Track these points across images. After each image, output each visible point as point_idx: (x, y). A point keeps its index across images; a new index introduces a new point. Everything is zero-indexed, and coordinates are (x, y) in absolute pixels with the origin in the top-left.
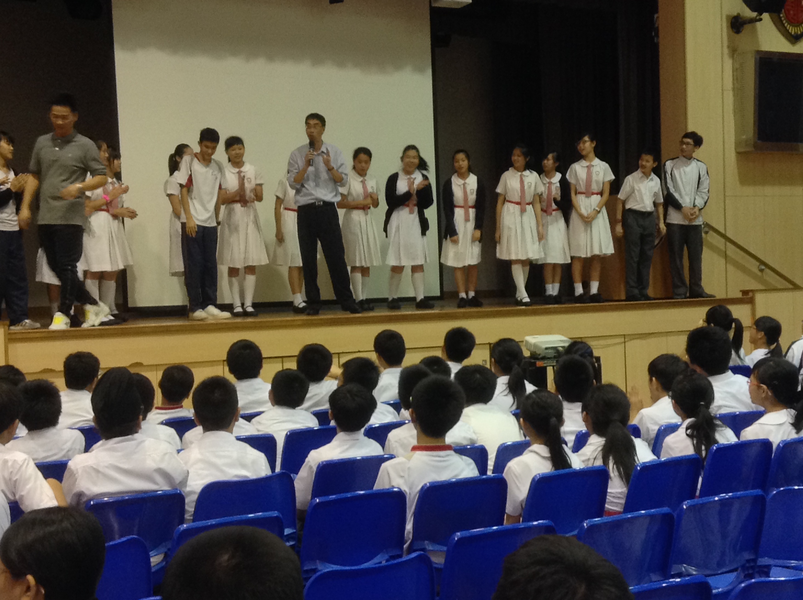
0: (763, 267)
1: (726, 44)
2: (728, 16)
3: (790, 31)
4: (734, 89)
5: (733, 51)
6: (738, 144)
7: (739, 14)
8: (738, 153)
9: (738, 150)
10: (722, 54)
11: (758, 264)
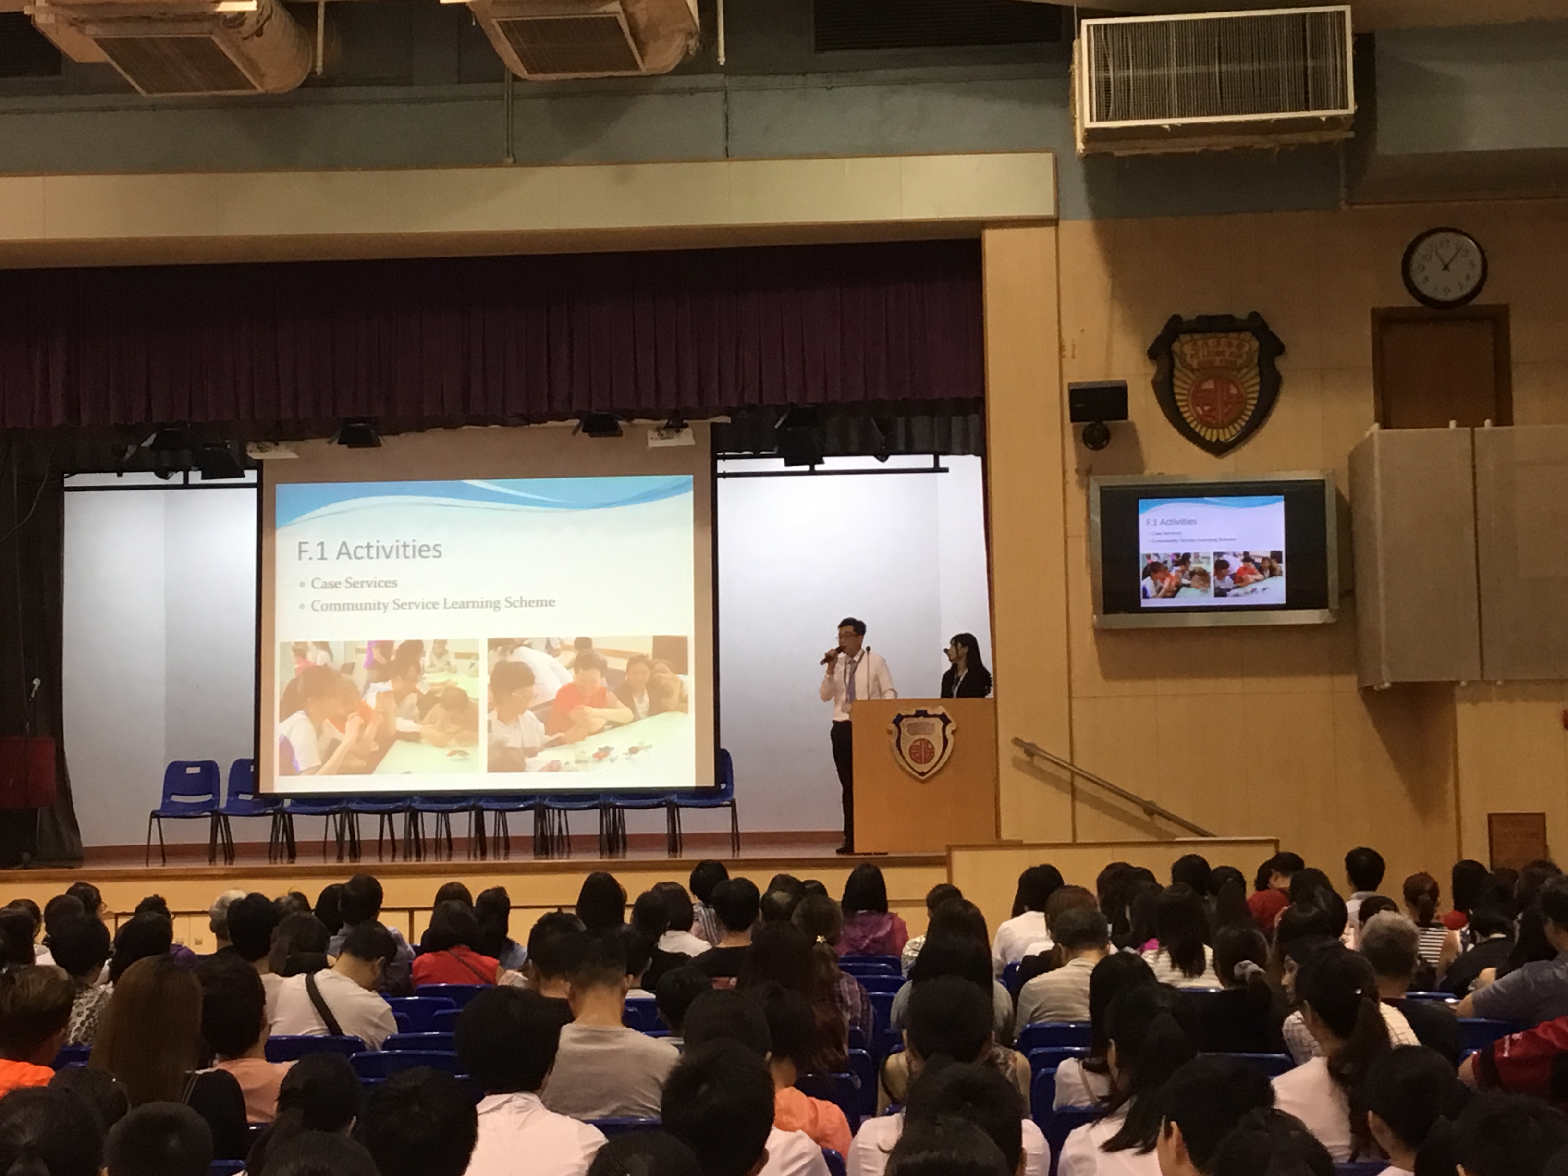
1: (1072, 465)
2: (1076, 426)
3: (1208, 438)
4: (1088, 534)
10: (1064, 485)
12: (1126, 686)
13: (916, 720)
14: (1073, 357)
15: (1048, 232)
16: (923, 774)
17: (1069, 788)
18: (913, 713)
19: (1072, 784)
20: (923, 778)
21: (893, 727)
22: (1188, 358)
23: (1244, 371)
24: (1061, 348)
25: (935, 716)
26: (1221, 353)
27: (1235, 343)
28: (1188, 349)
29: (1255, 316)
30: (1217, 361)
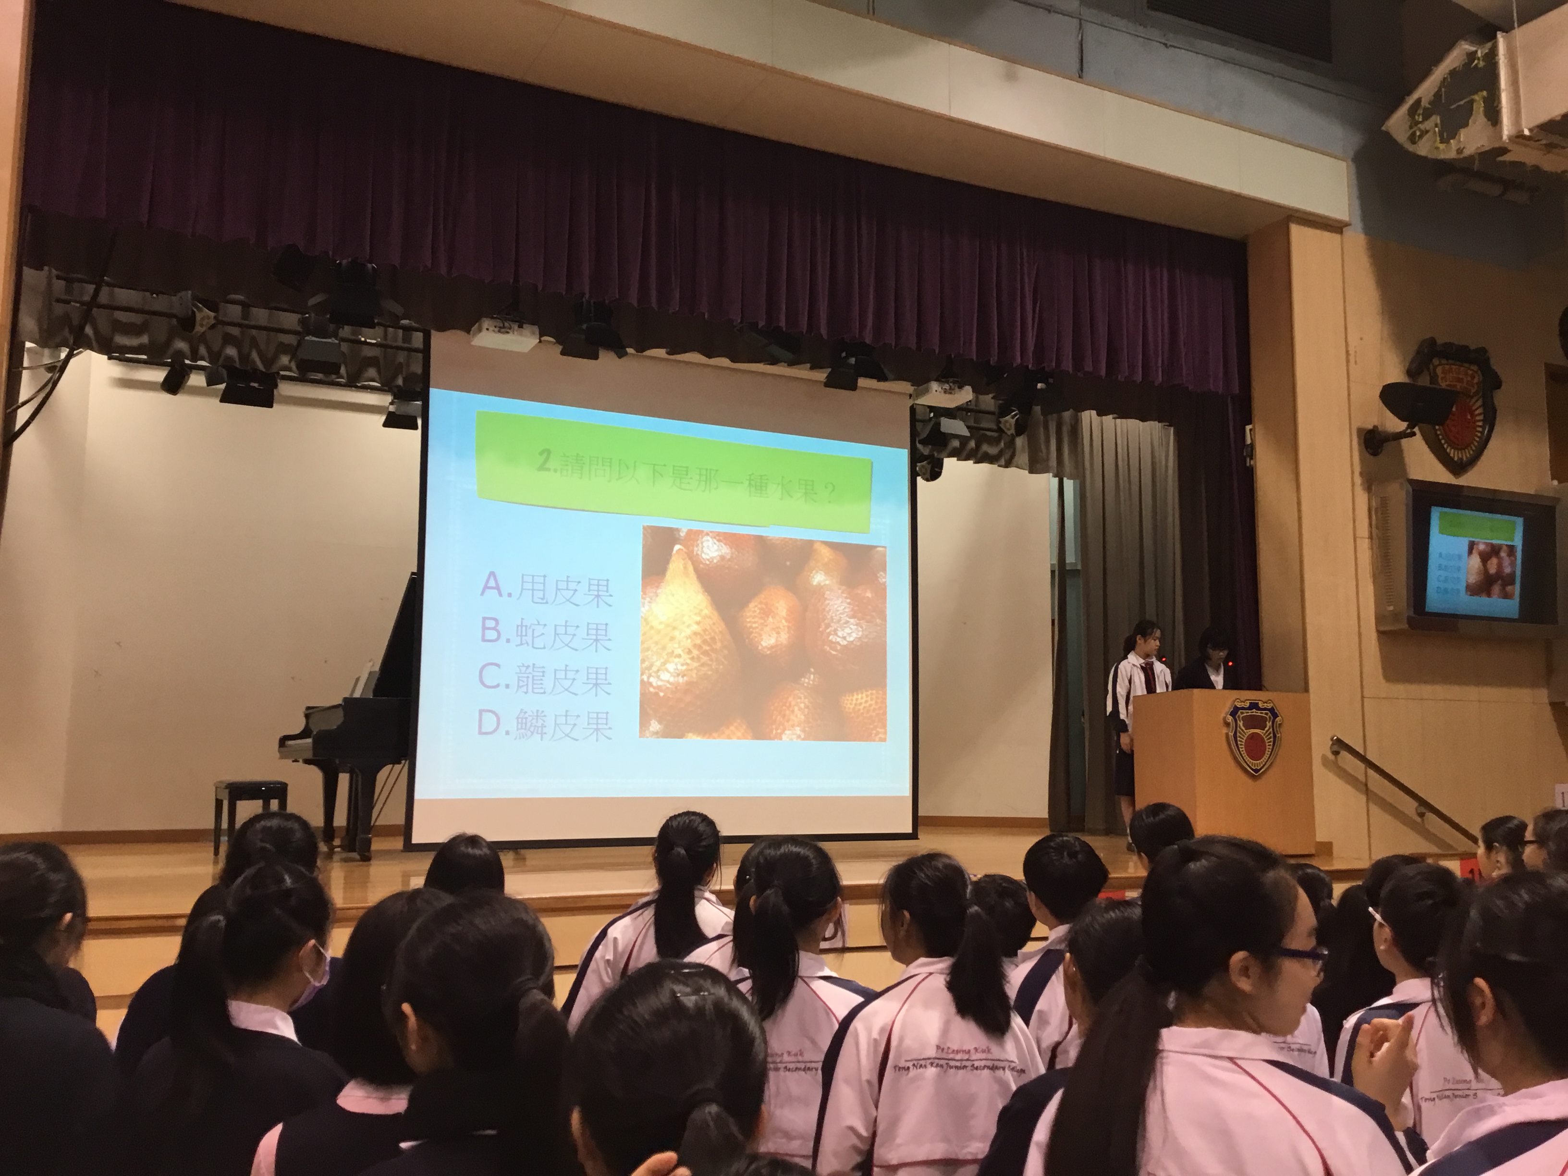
0: (1423, 810)
1: (1357, 469)
2: (1360, 431)
3: (1452, 455)
4: (1371, 537)
5: (1371, 481)
6: (1380, 619)
7: (1375, 427)
8: (1381, 633)
9: (1382, 629)
10: (1353, 485)
11: (1414, 804)
12: (1400, 689)
13: (1250, 713)
14: (1356, 362)
15: (1337, 237)
16: (1256, 771)
17: (1364, 789)
18: (1248, 705)
19: (1366, 785)
20: (1255, 775)
21: (1230, 719)
22: (1439, 379)
23: (1474, 400)
24: (1347, 353)
25: (1265, 709)
26: (1460, 380)
27: (1470, 372)
28: (1439, 370)
29: (1483, 351)
30: (1459, 386)
